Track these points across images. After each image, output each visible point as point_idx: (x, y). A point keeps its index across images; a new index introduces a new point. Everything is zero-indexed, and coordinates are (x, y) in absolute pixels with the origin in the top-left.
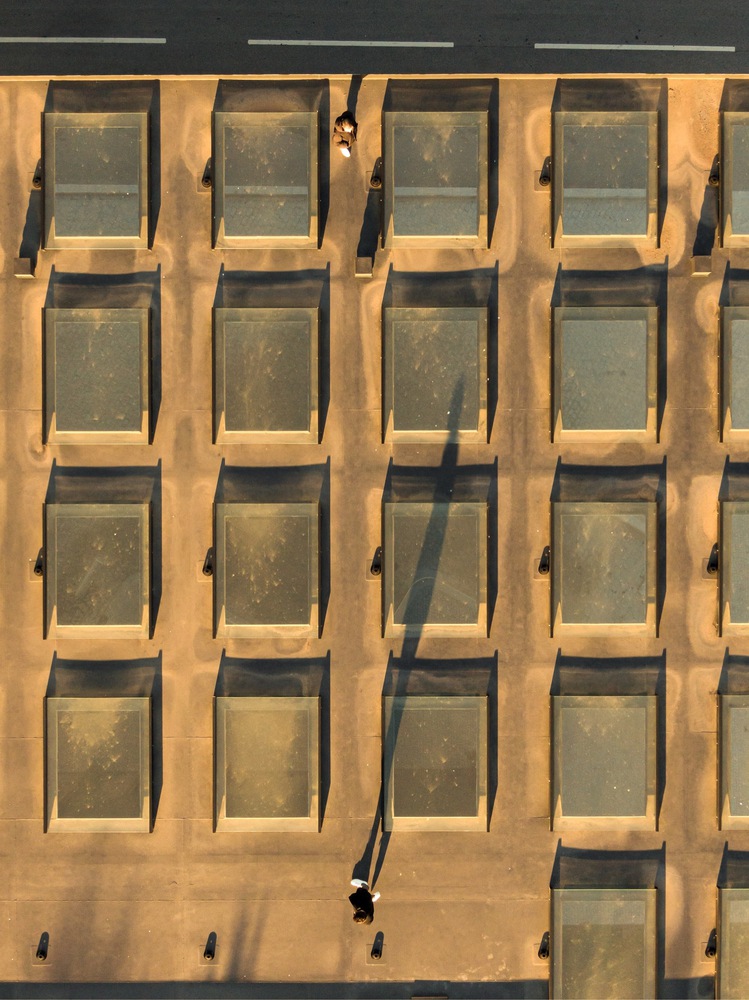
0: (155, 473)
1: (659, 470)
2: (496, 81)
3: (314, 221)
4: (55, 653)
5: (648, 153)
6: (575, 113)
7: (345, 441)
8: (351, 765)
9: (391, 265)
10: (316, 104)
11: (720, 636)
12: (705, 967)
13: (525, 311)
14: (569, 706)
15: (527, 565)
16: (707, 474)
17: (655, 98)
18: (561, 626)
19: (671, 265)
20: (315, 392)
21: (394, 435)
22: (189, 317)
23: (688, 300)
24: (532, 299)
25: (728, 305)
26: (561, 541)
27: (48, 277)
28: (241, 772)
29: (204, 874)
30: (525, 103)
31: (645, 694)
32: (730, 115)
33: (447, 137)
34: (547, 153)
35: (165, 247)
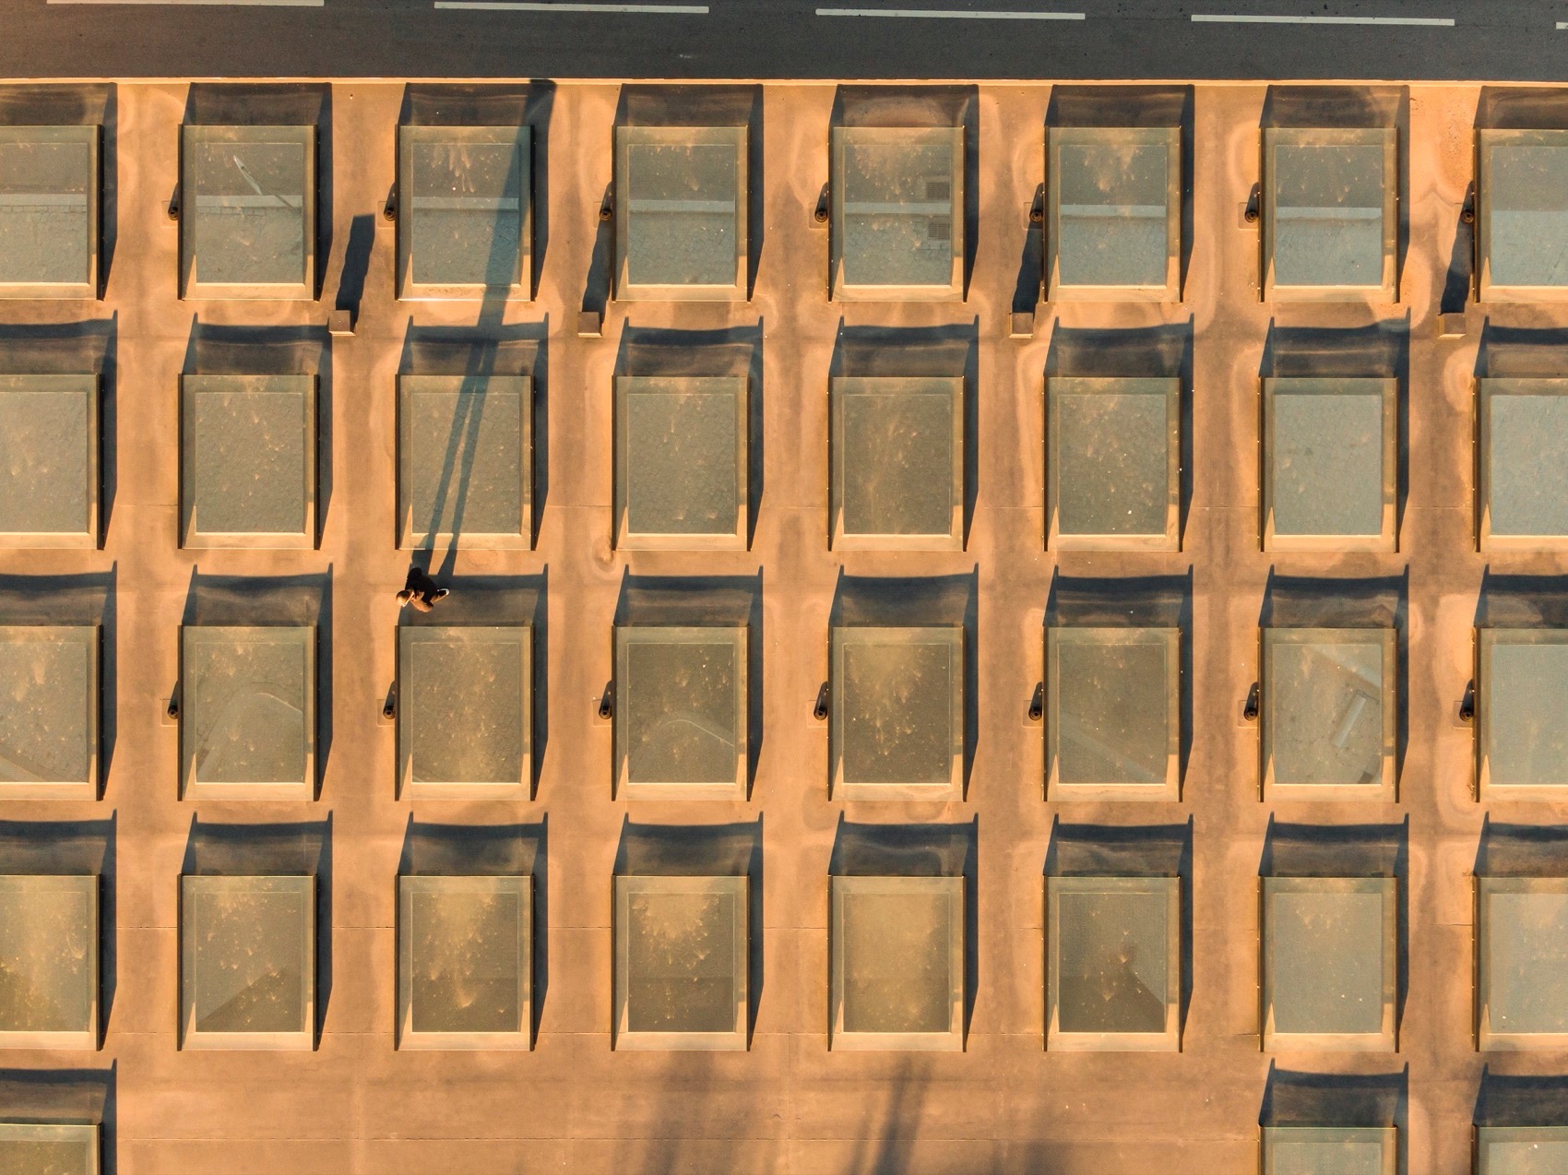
0: (753, 585)
1: (1398, 585)
2: (1191, 88)
3: (959, 263)
4: (627, 816)
5: (1383, 181)
6: (1291, 131)
7: (996, 547)
8: (1005, 965)
9: (1057, 319)
10: (961, 115)
11: (1478, 801)
13: (1226, 382)
14: (1284, 891)
15: (1228, 708)
16: (1460, 592)
17: (1393, 108)
18: (1273, 787)
19: (1415, 323)
20: (958, 482)
21: (1059, 539)
22: (798, 388)
23: (1436, 368)
24: (1235, 367)
25: (1486, 377)
26: (1274, 679)
27: (620, 336)
28: (864, 974)
29: (815, 1106)
30: (1227, 118)
31: (1381, 875)
32: (1488, 134)
33: (1127, 160)
34: (1255, 179)
35: (768, 299)
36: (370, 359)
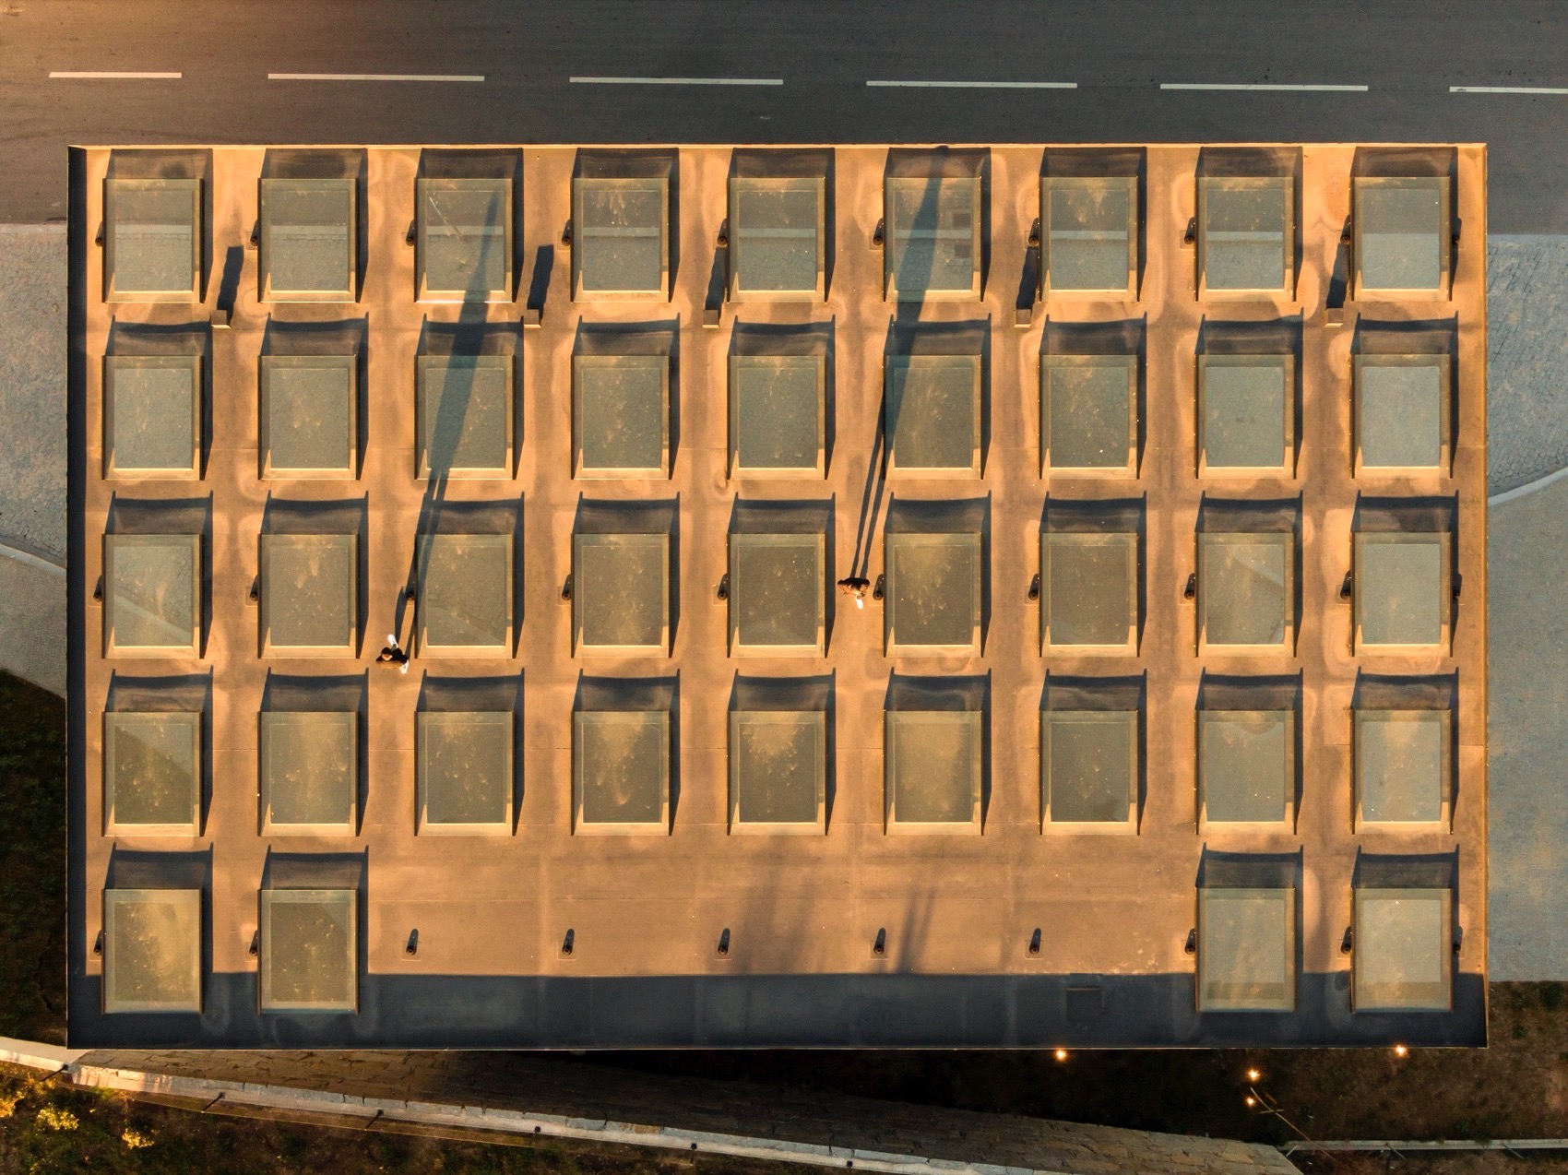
1: (1296, 504)
2: (1145, 148)
3: (977, 276)
4: (737, 670)
5: (1285, 214)
6: (1218, 179)
7: (1005, 477)
8: (1011, 774)
9: (1048, 316)
10: (979, 169)
11: (1353, 655)
12: (1341, 963)
13: (1171, 359)
14: (1213, 721)
15: (1173, 590)
16: (1341, 507)
17: (1291, 164)
18: (1206, 648)
19: (1307, 317)
20: (977, 432)
21: (1050, 471)
22: (861, 364)
23: (1322, 348)
24: (1178, 348)
25: (1359, 353)
26: (1205, 568)
27: (732, 327)
28: (909, 780)
29: (876, 876)
30: (1171, 169)
31: (1284, 709)
32: (1361, 180)
33: (1099, 200)
34: (1192, 214)
35: (839, 299)
36: (552, 345)
